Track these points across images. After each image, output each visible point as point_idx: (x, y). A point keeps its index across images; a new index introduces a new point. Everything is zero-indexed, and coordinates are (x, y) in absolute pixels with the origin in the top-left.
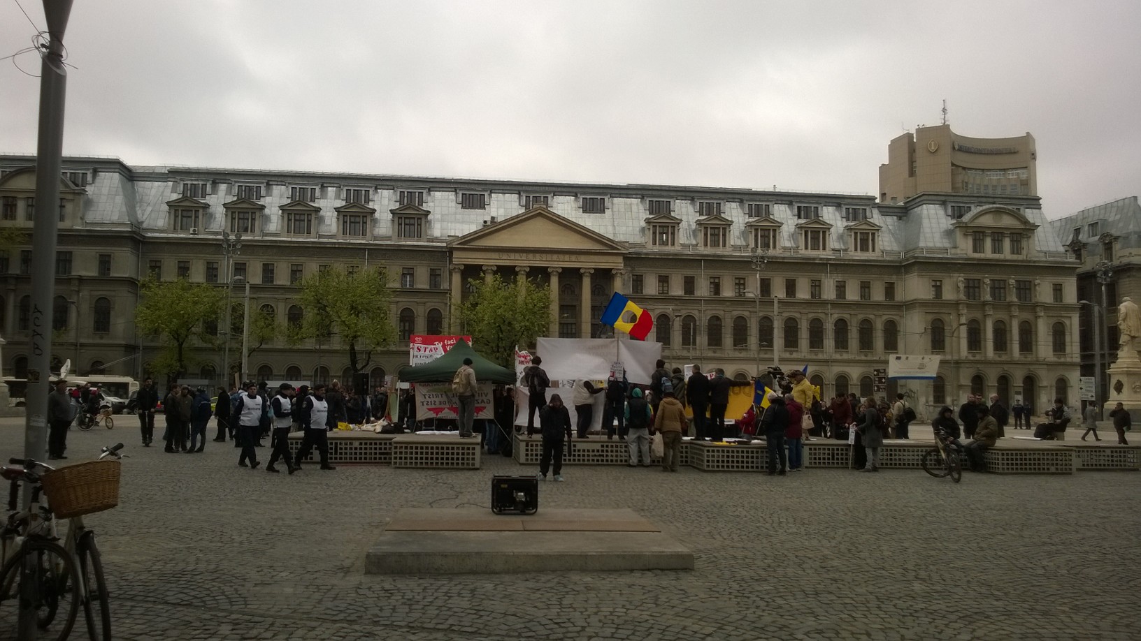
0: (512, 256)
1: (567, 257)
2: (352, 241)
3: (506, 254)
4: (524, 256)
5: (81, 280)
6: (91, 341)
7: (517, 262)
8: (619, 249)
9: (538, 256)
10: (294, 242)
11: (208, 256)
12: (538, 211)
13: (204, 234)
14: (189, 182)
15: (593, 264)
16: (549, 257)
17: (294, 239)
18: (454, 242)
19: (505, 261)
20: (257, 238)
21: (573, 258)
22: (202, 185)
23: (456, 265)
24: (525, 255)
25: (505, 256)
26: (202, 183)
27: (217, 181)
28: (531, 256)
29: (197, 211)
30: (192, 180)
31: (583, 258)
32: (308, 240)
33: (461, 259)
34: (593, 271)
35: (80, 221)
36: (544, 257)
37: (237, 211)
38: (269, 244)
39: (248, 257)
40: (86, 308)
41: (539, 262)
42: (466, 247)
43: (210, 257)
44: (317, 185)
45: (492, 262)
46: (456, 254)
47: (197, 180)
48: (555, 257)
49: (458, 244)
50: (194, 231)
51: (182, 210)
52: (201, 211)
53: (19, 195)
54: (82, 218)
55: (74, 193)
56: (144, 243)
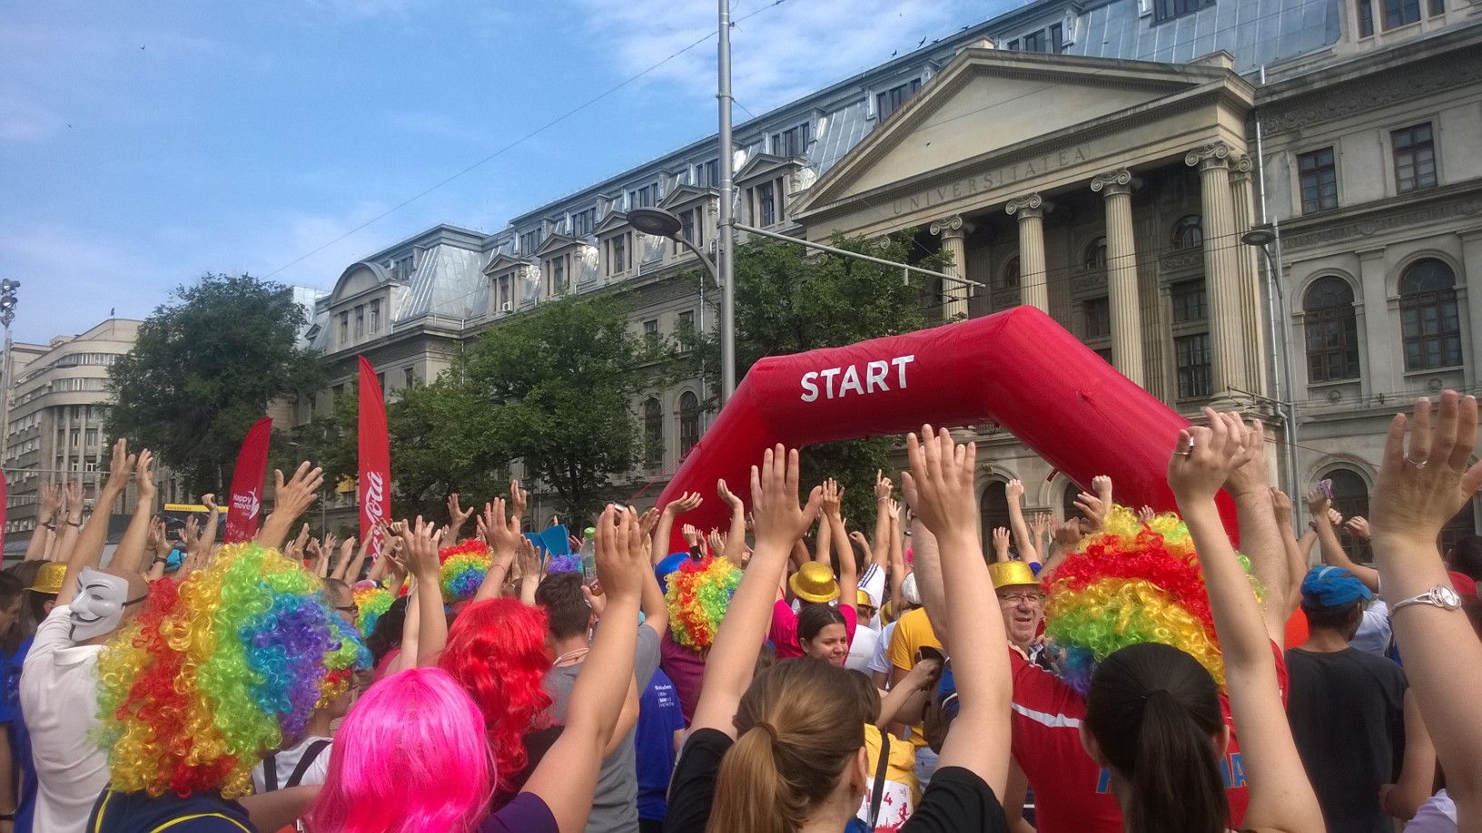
0: (922, 200)
1: (1053, 161)
2: (678, 264)
3: (908, 200)
4: (948, 192)
7: (933, 212)
9: (980, 182)
10: (614, 286)
12: (973, 62)
14: (526, 232)
15: (1127, 156)
16: (1006, 174)
17: (610, 284)
18: (800, 207)
19: (907, 218)
21: (1071, 156)
22: (538, 231)
24: (950, 188)
25: (905, 206)
26: (537, 227)
29: (513, 275)
31: (1095, 149)
33: (820, 240)
34: (1130, 178)
35: (390, 327)
36: (996, 177)
37: (551, 258)
41: (980, 196)
45: (883, 229)
46: (809, 234)
47: (533, 225)
48: (1022, 169)
49: (807, 210)
50: (506, 307)
51: (500, 279)
52: (517, 271)
53: (349, 307)
54: (392, 322)
55: (384, 287)
56: (464, 341)
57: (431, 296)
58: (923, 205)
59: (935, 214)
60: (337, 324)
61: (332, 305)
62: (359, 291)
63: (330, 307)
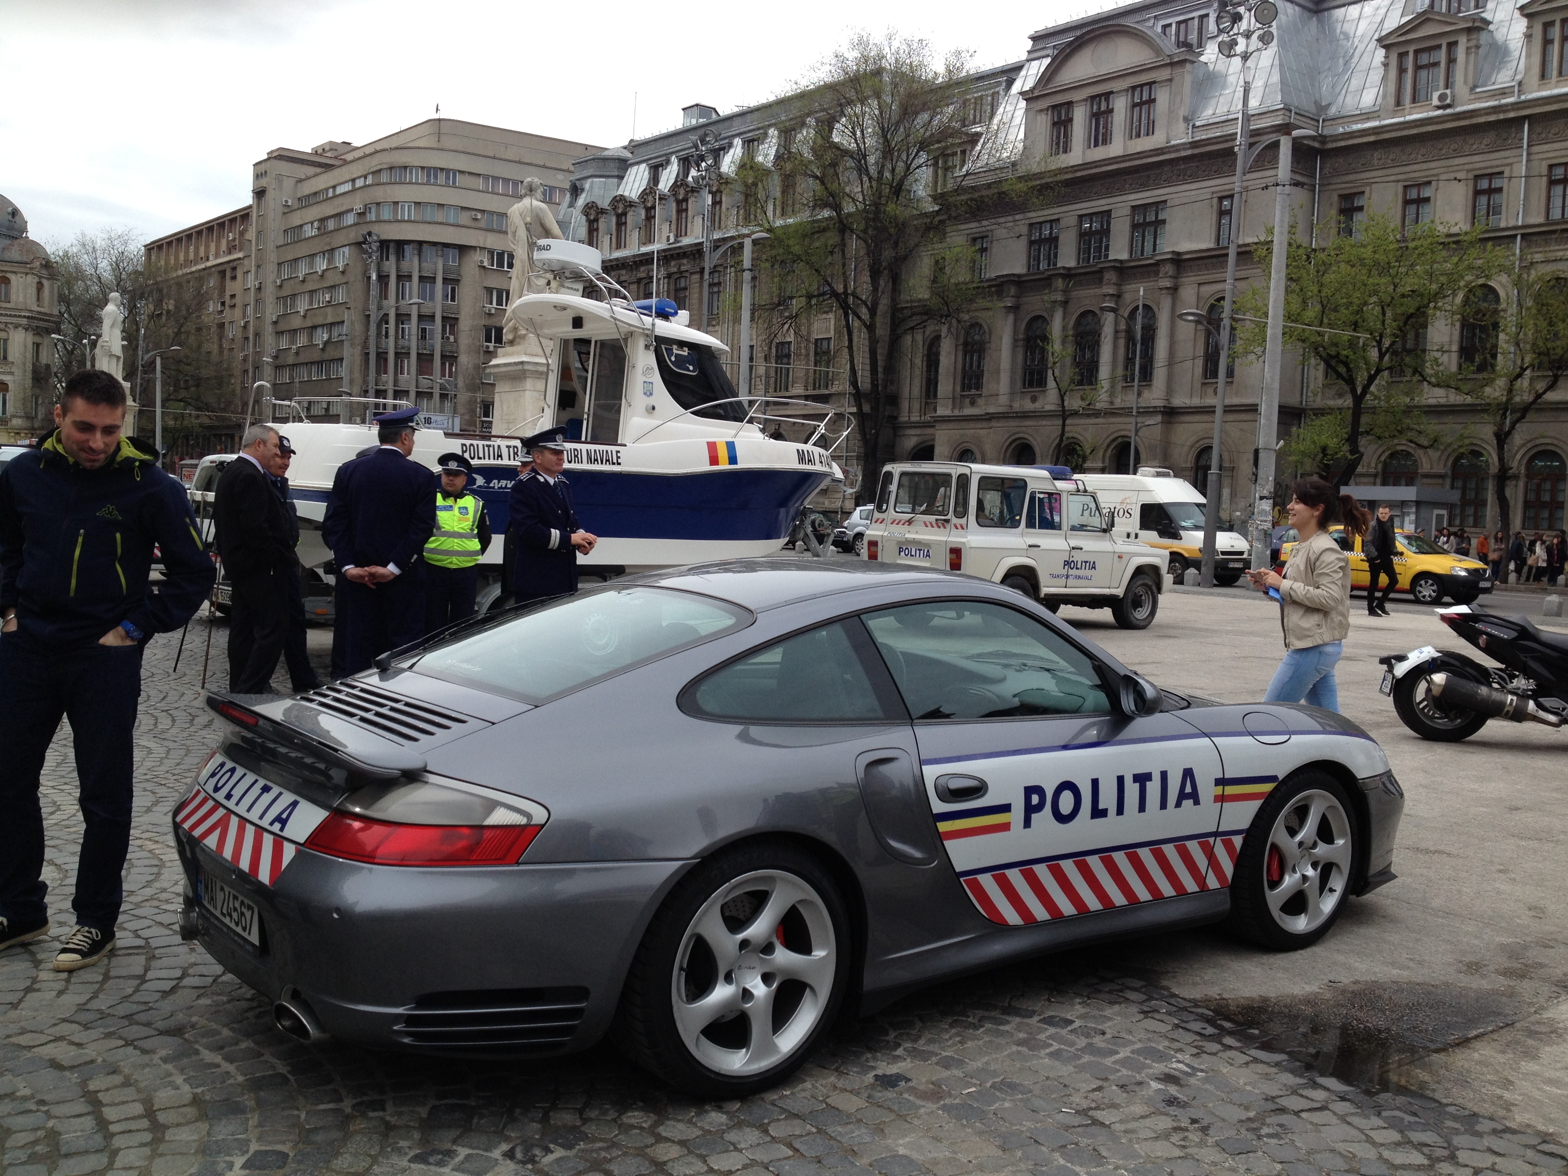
5: (1179, 261)
11: (1477, 158)
13: (1470, 101)
29: (1452, 45)
35: (1182, 126)
37: (1558, 18)
43: (1484, 162)
50: (1442, 97)
51: (1416, 52)
52: (1463, 41)
53: (1076, 96)
54: (1186, 120)
55: (1172, 64)
56: (1326, 154)
57: (1276, 78)
60: (1044, 122)
61: (1036, 94)
62: (1104, 70)
63: (1029, 97)
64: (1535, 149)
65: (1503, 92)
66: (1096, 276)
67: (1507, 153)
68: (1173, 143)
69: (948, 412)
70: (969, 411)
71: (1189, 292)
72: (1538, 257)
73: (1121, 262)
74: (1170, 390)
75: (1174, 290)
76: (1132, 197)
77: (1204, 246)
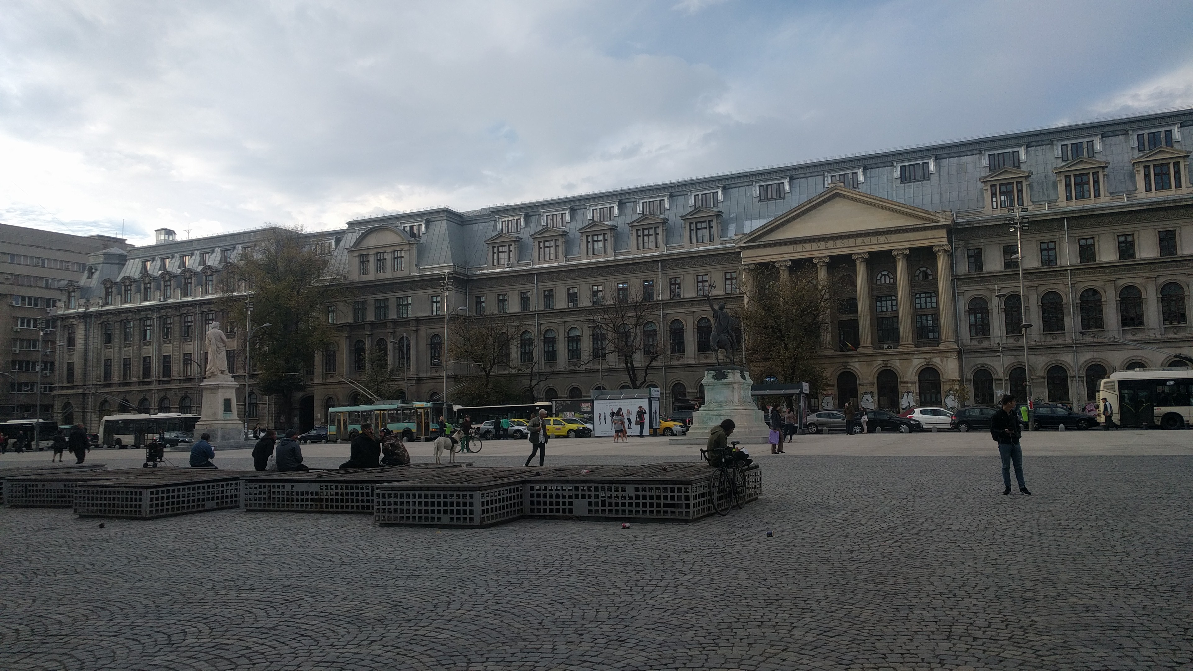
0: (808, 246)
1: (874, 240)
2: (646, 255)
3: (801, 245)
4: (822, 245)
5: (418, 320)
6: (428, 375)
7: (814, 253)
8: (939, 221)
9: (838, 243)
10: (594, 263)
11: (521, 286)
12: (835, 191)
13: (517, 266)
14: (506, 219)
15: (907, 243)
16: (852, 242)
17: (593, 260)
18: (741, 241)
19: (800, 253)
20: (561, 264)
21: (882, 239)
22: (517, 220)
23: (745, 265)
24: (823, 243)
25: (799, 248)
26: (517, 217)
27: (530, 214)
28: (830, 244)
29: (509, 246)
30: (508, 217)
31: (894, 238)
32: (606, 259)
33: (750, 257)
34: (907, 252)
35: (416, 268)
36: (846, 242)
37: (542, 240)
38: (570, 268)
39: (554, 283)
40: (423, 344)
41: (840, 249)
42: (754, 244)
43: (523, 287)
44: (614, 203)
45: (787, 257)
46: (744, 254)
47: (513, 216)
48: (859, 241)
49: (745, 243)
50: (508, 264)
51: (498, 247)
52: (513, 244)
53: (370, 252)
54: (416, 265)
55: (409, 244)
56: (469, 281)
57: (449, 253)
58: (809, 248)
59: (815, 254)
60: (356, 261)
61: (353, 249)
62: (381, 243)
63: (350, 250)
64: (539, 284)
65: (528, 264)
66: (385, 325)
67: (530, 285)
68: (412, 274)
69: (320, 381)
70: (330, 380)
71: (422, 333)
72: (542, 322)
73: (394, 319)
74: (418, 371)
75: (417, 331)
76: (396, 294)
77: (427, 315)
